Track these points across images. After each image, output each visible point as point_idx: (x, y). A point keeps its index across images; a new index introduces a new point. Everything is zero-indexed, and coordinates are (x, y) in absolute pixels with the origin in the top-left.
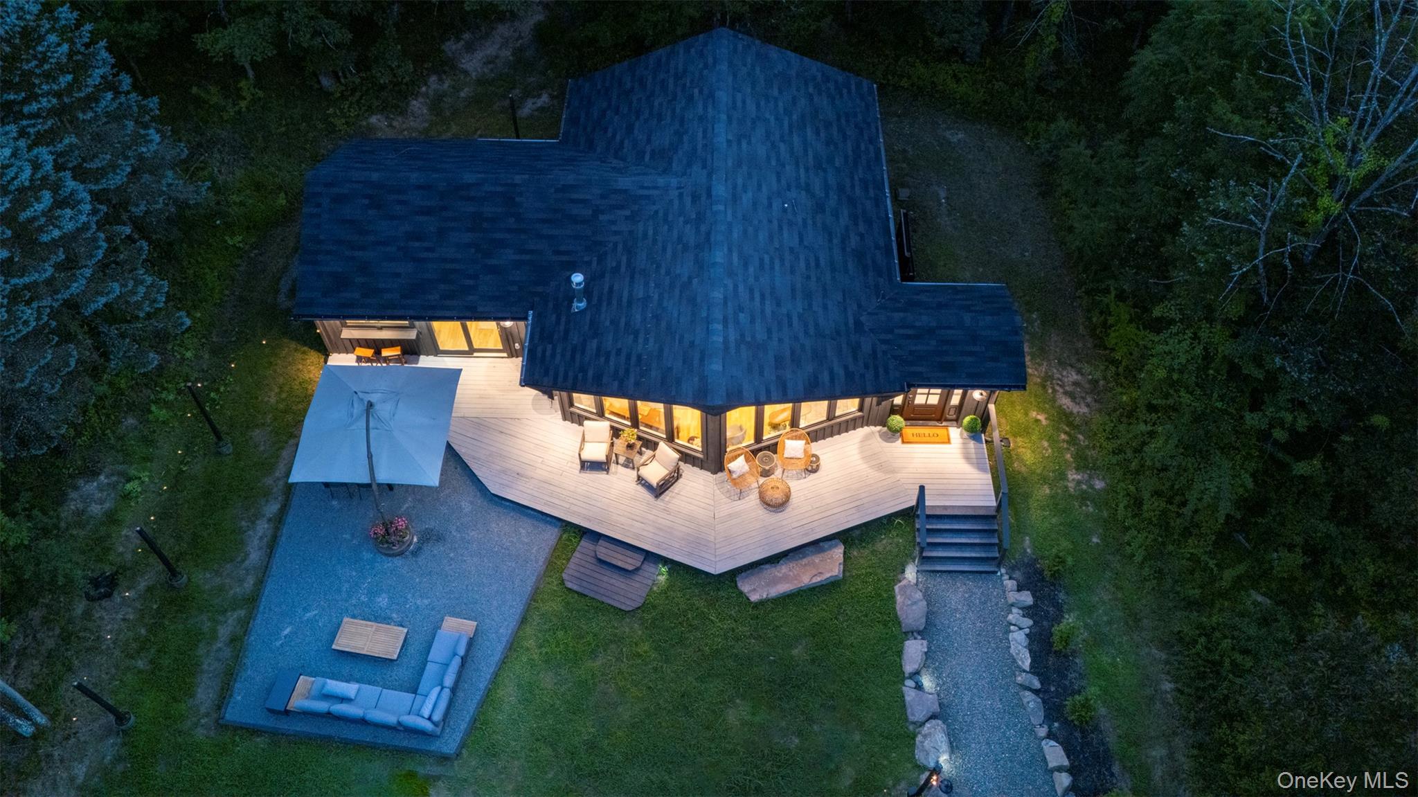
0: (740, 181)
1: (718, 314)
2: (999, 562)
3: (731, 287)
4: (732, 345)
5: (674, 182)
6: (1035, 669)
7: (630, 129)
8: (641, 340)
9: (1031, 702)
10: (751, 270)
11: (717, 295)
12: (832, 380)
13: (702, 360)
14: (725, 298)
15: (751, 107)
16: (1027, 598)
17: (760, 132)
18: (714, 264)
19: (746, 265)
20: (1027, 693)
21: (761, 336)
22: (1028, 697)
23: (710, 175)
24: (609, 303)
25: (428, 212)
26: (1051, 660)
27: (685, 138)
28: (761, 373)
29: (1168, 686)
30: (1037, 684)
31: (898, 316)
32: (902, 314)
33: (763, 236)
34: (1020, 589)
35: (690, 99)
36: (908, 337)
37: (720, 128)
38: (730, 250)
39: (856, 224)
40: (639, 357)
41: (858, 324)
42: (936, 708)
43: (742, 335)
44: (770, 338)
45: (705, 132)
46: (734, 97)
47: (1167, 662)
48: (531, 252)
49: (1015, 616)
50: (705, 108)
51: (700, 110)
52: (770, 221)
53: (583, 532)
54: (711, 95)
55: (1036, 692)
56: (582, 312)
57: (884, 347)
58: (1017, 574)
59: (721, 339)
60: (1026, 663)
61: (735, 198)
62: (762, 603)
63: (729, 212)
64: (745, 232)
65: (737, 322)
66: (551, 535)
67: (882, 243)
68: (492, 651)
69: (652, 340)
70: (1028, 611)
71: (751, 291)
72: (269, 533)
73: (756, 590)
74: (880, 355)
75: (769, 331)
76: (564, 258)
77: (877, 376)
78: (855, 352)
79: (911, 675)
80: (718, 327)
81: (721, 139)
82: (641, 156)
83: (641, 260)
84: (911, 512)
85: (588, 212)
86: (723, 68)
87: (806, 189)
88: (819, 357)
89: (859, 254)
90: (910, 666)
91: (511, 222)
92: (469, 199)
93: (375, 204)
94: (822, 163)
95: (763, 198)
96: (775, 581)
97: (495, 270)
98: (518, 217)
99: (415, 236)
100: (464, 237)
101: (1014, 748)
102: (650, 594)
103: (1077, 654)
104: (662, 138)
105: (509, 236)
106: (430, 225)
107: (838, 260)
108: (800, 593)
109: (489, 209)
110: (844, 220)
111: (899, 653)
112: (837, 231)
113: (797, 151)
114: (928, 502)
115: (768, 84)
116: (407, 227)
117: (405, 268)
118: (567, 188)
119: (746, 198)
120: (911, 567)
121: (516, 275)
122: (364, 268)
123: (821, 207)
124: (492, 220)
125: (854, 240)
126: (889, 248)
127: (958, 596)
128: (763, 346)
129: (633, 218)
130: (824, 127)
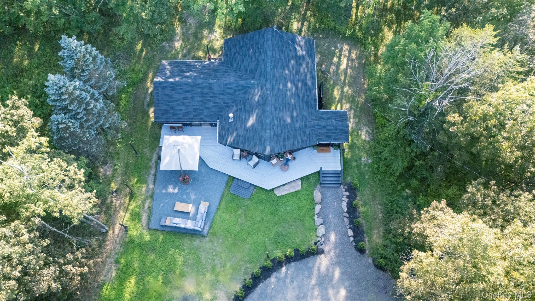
0: (274, 83)
1: (268, 127)
2: (341, 184)
3: (272, 118)
4: (272, 136)
5: (256, 82)
6: (348, 212)
7: (243, 60)
8: (248, 132)
9: (346, 220)
10: (277, 111)
11: (268, 121)
12: (298, 144)
13: (264, 142)
14: (270, 122)
15: (278, 56)
16: (347, 193)
17: (280, 64)
18: (267, 111)
19: (276, 110)
20: (345, 218)
21: (280, 132)
22: (345, 219)
23: (266, 81)
24: (240, 120)
25: (188, 91)
26: (352, 209)
27: (259, 67)
28: (280, 144)
29: (381, 215)
30: (348, 216)
32: (317, 122)
33: (280, 100)
34: (346, 191)
35: (260, 52)
36: (319, 128)
37: (269, 65)
38: (271, 106)
39: (307, 92)
40: (248, 138)
41: (306, 125)
42: (322, 222)
43: (275, 133)
44: (282, 132)
45: (264, 66)
46: (273, 53)
47: (381, 209)
48: (218, 103)
49: (344, 198)
50: (264, 57)
51: (263, 57)
52: (282, 95)
53: (234, 178)
54: (266, 52)
55: (347, 218)
56: (232, 122)
57: (312, 131)
58: (346, 187)
59: (269, 135)
60: (346, 210)
61: (273, 88)
62: (281, 196)
63: (271, 93)
64: (276, 99)
65: (273, 129)
67: (313, 98)
68: (214, 209)
69: (251, 134)
70: (347, 197)
71: (277, 118)
72: (153, 179)
73: (279, 193)
74: (311, 134)
75: (282, 131)
76: (227, 105)
77: (310, 141)
78: (305, 133)
79: (317, 214)
80: (268, 131)
81: (269, 69)
82: (246, 71)
83: (247, 107)
84: (319, 172)
85: (232, 91)
86: (269, 42)
87: (293, 82)
88: (295, 137)
89: (307, 102)
90: (316, 212)
91: (211, 94)
92: (199, 88)
93: (174, 89)
94: (298, 72)
95: (281, 87)
96: (284, 191)
97: (208, 108)
98: (213, 93)
99: (185, 99)
100: (199, 99)
101: (341, 232)
102: (252, 194)
103: (359, 207)
104: (252, 66)
105: (211, 98)
106: (189, 95)
107: (301, 104)
108: (289, 194)
109: (205, 91)
110: (303, 91)
111: (314, 209)
112: (301, 95)
113: (291, 69)
114: (323, 170)
115: (283, 46)
116: (183, 96)
117: (183, 108)
118: (226, 84)
119: (276, 88)
120: (318, 186)
121: (213, 110)
122: (172, 108)
123: (297, 88)
124: (207, 94)
125: (306, 98)
126: (315, 99)
127: (329, 193)
128: (280, 136)
129: (245, 93)
130: (299, 59)
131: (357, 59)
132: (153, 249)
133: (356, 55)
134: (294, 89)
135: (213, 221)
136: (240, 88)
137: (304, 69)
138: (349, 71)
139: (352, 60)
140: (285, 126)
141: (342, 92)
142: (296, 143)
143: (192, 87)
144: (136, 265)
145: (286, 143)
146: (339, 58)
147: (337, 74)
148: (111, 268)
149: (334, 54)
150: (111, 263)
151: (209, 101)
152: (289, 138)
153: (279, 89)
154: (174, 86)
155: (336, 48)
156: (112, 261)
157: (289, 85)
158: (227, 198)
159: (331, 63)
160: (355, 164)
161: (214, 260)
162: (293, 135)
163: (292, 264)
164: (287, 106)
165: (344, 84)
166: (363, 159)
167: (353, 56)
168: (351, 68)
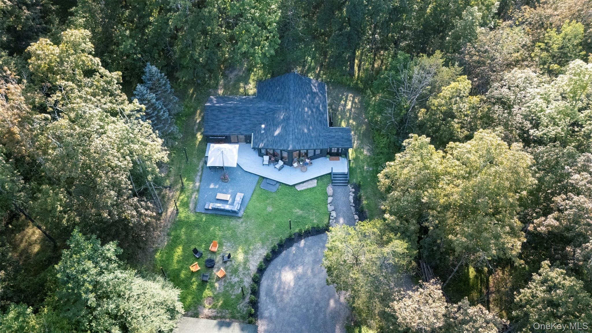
0: (295, 107)
1: (291, 133)
2: (348, 183)
3: (294, 128)
4: (294, 139)
5: (282, 106)
6: (354, 202)
7: (272, 94)
8: (276, 138)
9: (353, 208)
10: (298, 124)
11: (291, 129)
13: (288, 142)
14: (293, 130)
15: (298, 90)
16: (353, 190)
17: (300, 96)
21: (300, 137)
23: (289, 105)
24: (269, 130)
25: (230, 113)
26: (357, 201)
27: (284, 97)
28: (300, 144)
30: (354, 205)
31: (327, 134)
33: (300, 118)
34: (352, 188)
35: (285, 88)
36: (329, 138)
37: (291, 95)
38: (293, 121)
39: (320, 115)
40: (276, 141)
41: (319, 135)
42: (334, 209)
43: (296, 137)
45: (288, 96)
46: (294, 88)
48: (252, 121)
49: (351, 193)
51: (287, 91)
52: (301, 115)
53: (264, 178)
54: (289, 87)
56: (263, 133)
57: (325, 140)
58: (352, 186)
59: (291, 138)
60: (352, 201)
61: (294, 110)
62: (300, 191)
63: (293, 113)
64: (297, 117)
65: (295, 135)
66: (257, 178)
67: (325, 120)
68: (247, 199)
69: (278, 139)
70: (353, 193)
71: (298, 129)
72: (200, 176)
73: (299, 188)
76: (260, 122)
77: (323, 146)
78: (319, 140)
79: (329, 203)
80: (291, 135)
81: (292, 97)
82: (274, 100)
83: (275, 122)
84: (330, 174)
85: (263, 113)
86: (292, 81)
87: (309, 108)
88: (311, 141)
89: (320, 121)
90: (329, 202)
91: (248, 115)
92: (239, 110)
93: (220, 111)
94: (313, 102)
95: (300, 110)
96: (303, 187)
97: (245, 125)
98: (250, 114)
99: (228, 118)
100: (239, 118)
101: (348, 216)
102: (278, 189)
103: (363, 201)
104: (279, 97)
105: (248, 118)
106: (231, 115)
107: (316, 122)
108: (308, 189)
109: (243, 112)
110: (318, 114)
111: (327, 199)
112: (316, 117)
113: (308, 99)
114: (333, 171)
115: (302, 85)
116: (226, 116)
117: (227, 124)
118: (259, 108)
119: (297, 110)
120: (330, 184)
121: (249, 126)
122: (218, 125)
123: (312, 112)
124: (244, 114)
125: (319, 119)
126: (327, 120)
127: (340, 190)
128: (300, 139)
129: (273, 114)
130: (314, 94)
131: (359, 102)
132: (197, 226)
133: (358, 100)
134: (310, 112)
135: (247, 207)
136: (269, 110)
137: (317, 101)
138: (353, 110)
139: (356, 103)
140: (303, 134)
141: (348, 123)
142: (312, 145)
143: (234, 109)
144: (183, 237)
145: (305, 144)
146: (346, 101)
147: (344, 112)
148: (164, 239)
149: (341, 99)
150: (164, 235)
151: (247, 119)
152: (307, 142)
153: (299, 111)
154: (220, 109)
155: (343, 95)
156: (165, 234)
157: (306, 109)
158: (258, 192)
159: (339, 105)
160: (358, 171)
161: (247, 234)
162: (310, 140)
163: (310, 238)
164: (304, 121)
165: (349, 118)
166: (365, 167)
167: (356, 100)
168: (355, 108)
